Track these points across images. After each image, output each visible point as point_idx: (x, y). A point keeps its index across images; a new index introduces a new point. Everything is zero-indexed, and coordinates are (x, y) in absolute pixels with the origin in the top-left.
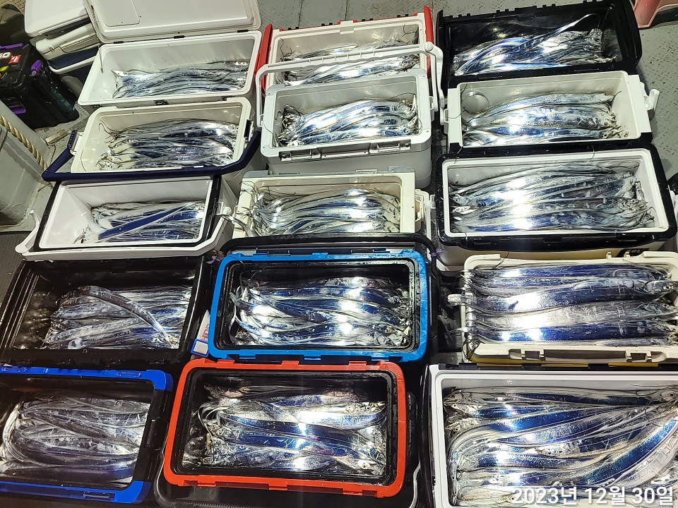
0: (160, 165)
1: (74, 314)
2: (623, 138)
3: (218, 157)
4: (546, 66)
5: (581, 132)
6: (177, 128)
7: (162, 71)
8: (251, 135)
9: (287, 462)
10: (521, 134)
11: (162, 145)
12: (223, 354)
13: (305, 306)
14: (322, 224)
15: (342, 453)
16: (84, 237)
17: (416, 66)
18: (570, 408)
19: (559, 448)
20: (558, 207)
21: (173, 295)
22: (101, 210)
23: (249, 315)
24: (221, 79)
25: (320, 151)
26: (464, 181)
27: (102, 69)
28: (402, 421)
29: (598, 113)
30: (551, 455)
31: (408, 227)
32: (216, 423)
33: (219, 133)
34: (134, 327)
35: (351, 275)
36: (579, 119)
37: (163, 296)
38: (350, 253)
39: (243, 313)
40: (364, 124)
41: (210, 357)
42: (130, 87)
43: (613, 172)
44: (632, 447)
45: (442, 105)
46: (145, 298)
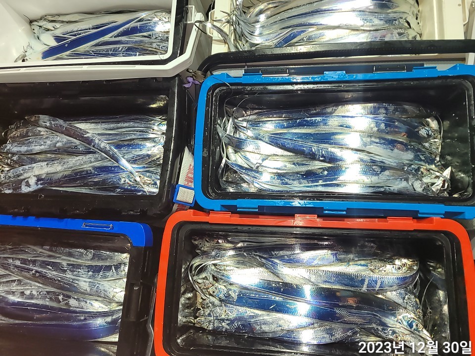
1: (24, 149)
12: (216, 204)
16: (24, 56)
22: (41, 23)
23: (237, 152)
34: (97, 164)
39: (230, 150)
46: (106, 129)
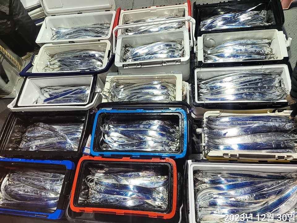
0: (71, 69)
1: (32, 135)
2: (275, 59)
3: (96, 66)
4: (242, 27)
5: (257, 57)
6: (78, 53)
7: (72, 28)
8: (110, 57)
9: (124, 202)
10: (230, 57)
11: (72, 61)
12: (97, 154)
13: (133, 133)
14: (141, 96)
15: (148, 198)
16: (37, 101)
17: (184, 26)
18: (250, 180)
19: (245, 198)
20: (246, 90)
21: (76, 127)
22: (45, 89)
23: (108, 136)
24: (98, 32)
25: (141, 64)
26: (204, 78)
27: (46, 27)
28: (175, 185)
29: (265, 48)
30: (241, 201)
31: (179, 98)
32: (94, 184)
33: (97, 56)
34: (59, 141)
35: (154, 119)
36: (256, 51)
37: (71, 128)
38: (153, 109)
39: (106, 136)
40: (160, 52)
41: (91, 155)
42: (58, 35)
43: (271, 75)
44: (278, 198)
45: (195, 44)
46: (64, 128)
